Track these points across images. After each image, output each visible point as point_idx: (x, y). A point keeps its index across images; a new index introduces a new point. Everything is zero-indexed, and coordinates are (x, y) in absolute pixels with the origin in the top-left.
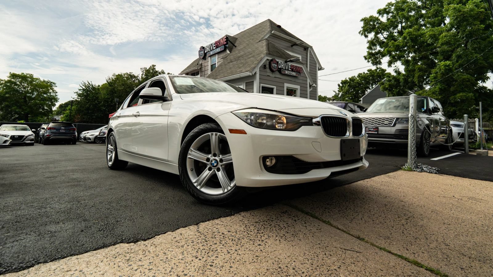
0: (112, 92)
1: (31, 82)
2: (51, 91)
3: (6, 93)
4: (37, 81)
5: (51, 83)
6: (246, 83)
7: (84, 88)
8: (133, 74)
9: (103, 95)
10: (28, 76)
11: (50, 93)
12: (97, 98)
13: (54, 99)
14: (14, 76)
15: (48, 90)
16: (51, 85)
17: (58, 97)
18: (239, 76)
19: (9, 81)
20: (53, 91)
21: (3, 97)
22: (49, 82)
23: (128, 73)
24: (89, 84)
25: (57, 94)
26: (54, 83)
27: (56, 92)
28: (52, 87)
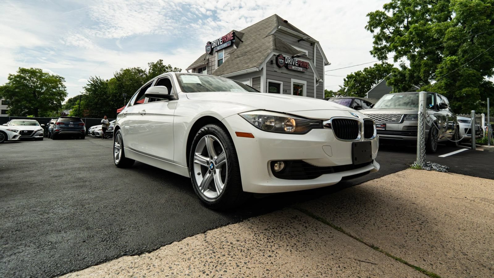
0: (120, 86)
1: (40, 77)
2: (60, 86)
3: (16, 88)
4: (46, 76)
5: (60, 78)
6: (253, 78)
7: (92, 83)
8: (141, 68)
9: (111, 89)
10: (37, 70)
11: (59, 88)
12: (105, 93)
13: (62, 94)
14: (23, 71)
15: (57, 85)
16: (60, 80)
17: (67, 92)
18: (246, 71)
19: (19, 76)
20: (62, 86)
21: (12, 91)
22: (58, 77)
23: (136, 68)
24: (97, 79)
25: (66, 89)
26: (63, 78)
27: (65, 87)
28: (61, 82)
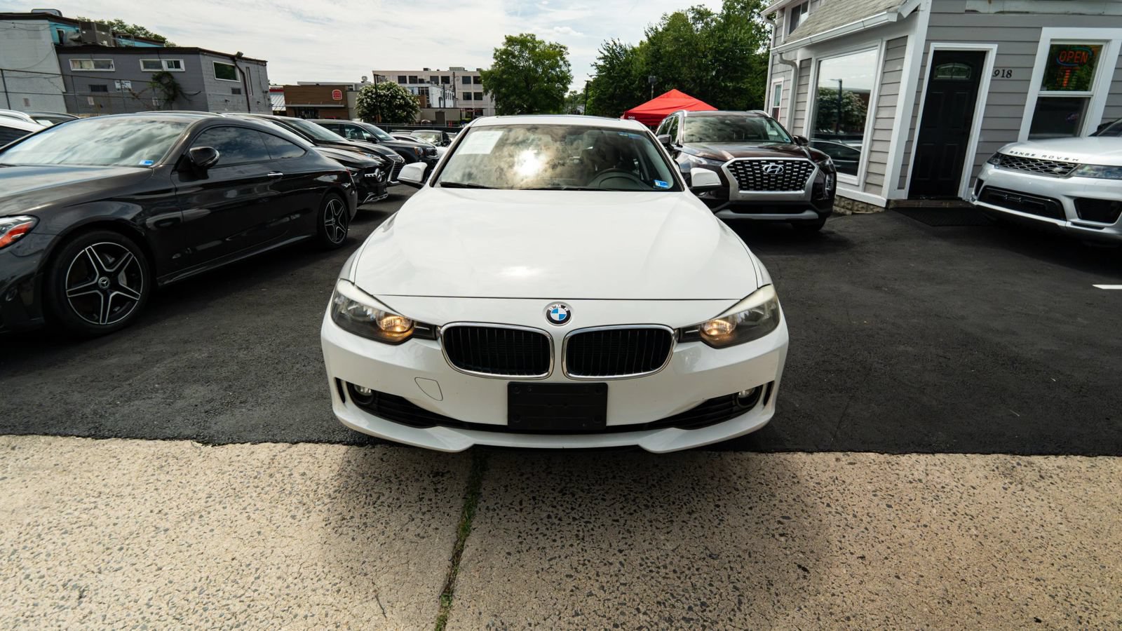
0: (656, 57)
1: (535, 47)
2: (561, 63)
3: (503, 72)
4: (541, 46)
5: (561, 47)
6: (888, 42)
7: (606, 53)
8: (705, 7)
9: (639, 66)
10: (529, 38)
11: (560, 67)
12: (629, 73)
13: (565, 79)
14: (511, 41)
15: (558, 62)
16: (561, 51)
17: (572, 73)
19: (505, 52)
20: (564, 62)
21: (499, 79)
22: (557, 47)
23: (695, 7)
24: (615, 44)
25: (570, 68)
26: (564, 48)
27: (569, 65)
28: (562, 55)
